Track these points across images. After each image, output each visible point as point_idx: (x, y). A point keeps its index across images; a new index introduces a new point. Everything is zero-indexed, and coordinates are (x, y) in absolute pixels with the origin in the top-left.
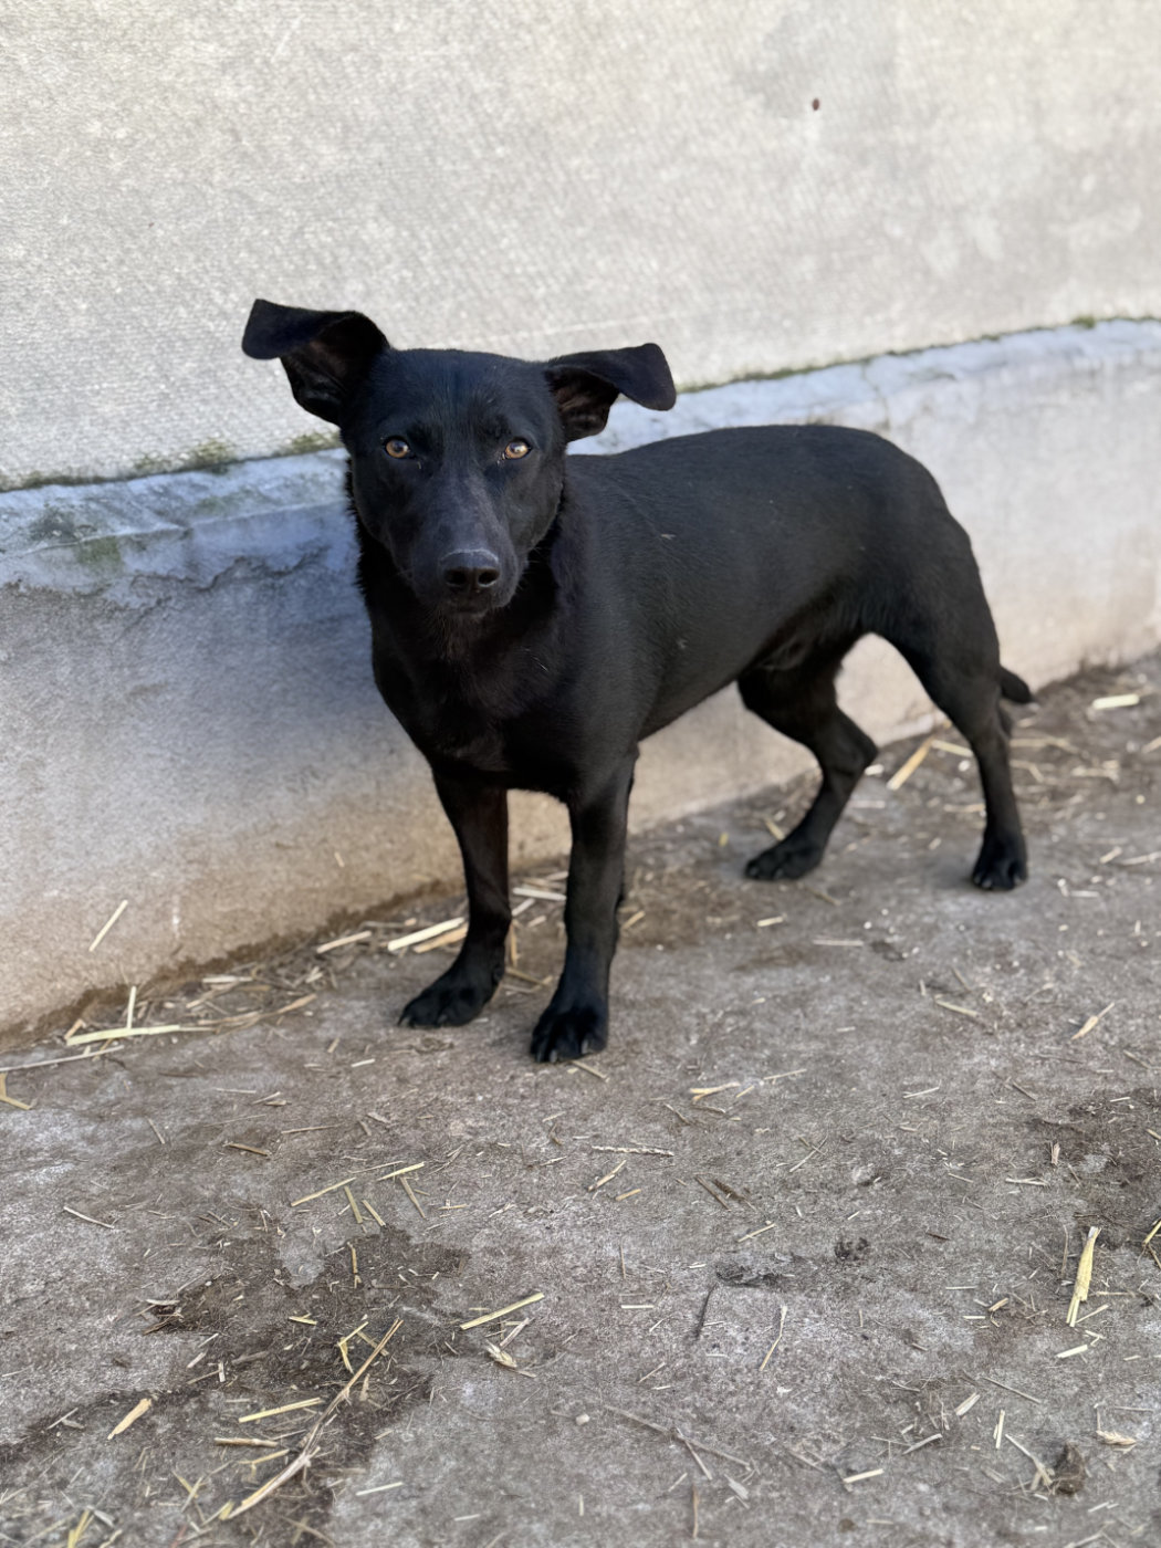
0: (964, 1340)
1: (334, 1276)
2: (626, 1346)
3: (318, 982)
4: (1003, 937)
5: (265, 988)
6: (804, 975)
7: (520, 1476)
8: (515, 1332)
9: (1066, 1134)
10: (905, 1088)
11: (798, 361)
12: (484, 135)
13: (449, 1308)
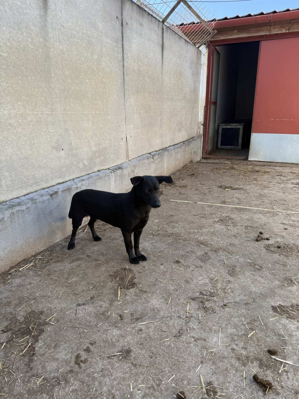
0: (107, 305)
1: (26, 319)
2: (68, 317)
3: (10, 277)
4: (102, 251)
5: (3, 280)
6: (79, 262)
7: (58, 338)
8: (53, 320)
9: (114, 276)
10: (94, 275)
11: (65, 180)
12: (20, 159)
13: (43, 319)
